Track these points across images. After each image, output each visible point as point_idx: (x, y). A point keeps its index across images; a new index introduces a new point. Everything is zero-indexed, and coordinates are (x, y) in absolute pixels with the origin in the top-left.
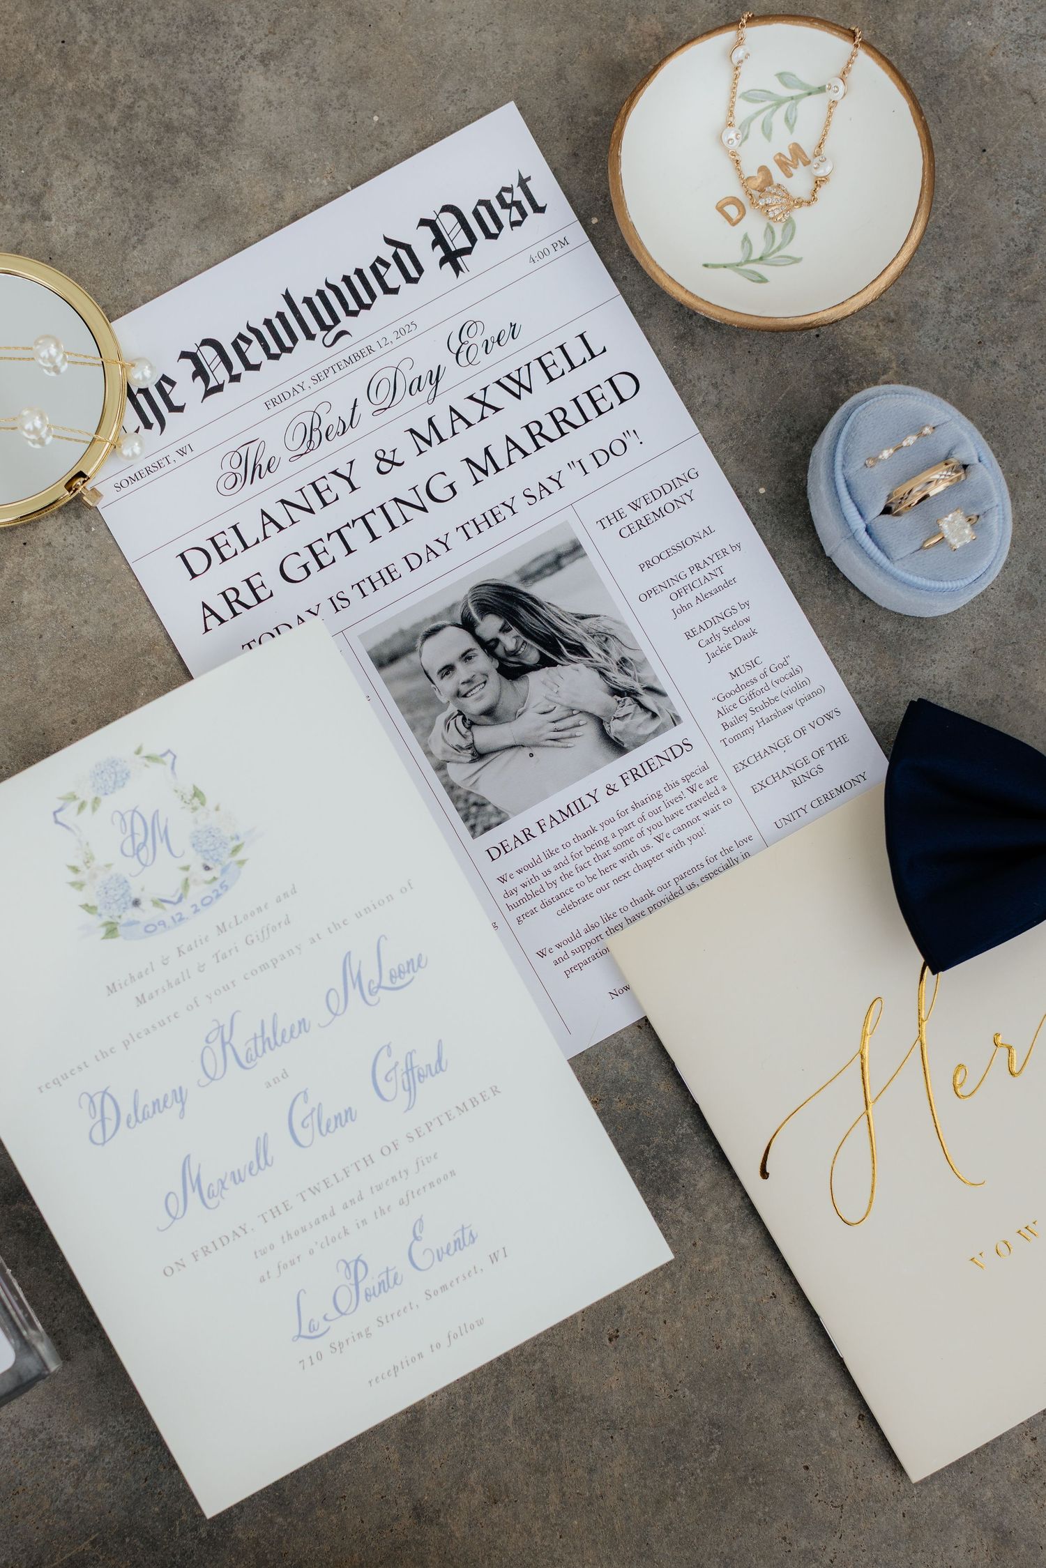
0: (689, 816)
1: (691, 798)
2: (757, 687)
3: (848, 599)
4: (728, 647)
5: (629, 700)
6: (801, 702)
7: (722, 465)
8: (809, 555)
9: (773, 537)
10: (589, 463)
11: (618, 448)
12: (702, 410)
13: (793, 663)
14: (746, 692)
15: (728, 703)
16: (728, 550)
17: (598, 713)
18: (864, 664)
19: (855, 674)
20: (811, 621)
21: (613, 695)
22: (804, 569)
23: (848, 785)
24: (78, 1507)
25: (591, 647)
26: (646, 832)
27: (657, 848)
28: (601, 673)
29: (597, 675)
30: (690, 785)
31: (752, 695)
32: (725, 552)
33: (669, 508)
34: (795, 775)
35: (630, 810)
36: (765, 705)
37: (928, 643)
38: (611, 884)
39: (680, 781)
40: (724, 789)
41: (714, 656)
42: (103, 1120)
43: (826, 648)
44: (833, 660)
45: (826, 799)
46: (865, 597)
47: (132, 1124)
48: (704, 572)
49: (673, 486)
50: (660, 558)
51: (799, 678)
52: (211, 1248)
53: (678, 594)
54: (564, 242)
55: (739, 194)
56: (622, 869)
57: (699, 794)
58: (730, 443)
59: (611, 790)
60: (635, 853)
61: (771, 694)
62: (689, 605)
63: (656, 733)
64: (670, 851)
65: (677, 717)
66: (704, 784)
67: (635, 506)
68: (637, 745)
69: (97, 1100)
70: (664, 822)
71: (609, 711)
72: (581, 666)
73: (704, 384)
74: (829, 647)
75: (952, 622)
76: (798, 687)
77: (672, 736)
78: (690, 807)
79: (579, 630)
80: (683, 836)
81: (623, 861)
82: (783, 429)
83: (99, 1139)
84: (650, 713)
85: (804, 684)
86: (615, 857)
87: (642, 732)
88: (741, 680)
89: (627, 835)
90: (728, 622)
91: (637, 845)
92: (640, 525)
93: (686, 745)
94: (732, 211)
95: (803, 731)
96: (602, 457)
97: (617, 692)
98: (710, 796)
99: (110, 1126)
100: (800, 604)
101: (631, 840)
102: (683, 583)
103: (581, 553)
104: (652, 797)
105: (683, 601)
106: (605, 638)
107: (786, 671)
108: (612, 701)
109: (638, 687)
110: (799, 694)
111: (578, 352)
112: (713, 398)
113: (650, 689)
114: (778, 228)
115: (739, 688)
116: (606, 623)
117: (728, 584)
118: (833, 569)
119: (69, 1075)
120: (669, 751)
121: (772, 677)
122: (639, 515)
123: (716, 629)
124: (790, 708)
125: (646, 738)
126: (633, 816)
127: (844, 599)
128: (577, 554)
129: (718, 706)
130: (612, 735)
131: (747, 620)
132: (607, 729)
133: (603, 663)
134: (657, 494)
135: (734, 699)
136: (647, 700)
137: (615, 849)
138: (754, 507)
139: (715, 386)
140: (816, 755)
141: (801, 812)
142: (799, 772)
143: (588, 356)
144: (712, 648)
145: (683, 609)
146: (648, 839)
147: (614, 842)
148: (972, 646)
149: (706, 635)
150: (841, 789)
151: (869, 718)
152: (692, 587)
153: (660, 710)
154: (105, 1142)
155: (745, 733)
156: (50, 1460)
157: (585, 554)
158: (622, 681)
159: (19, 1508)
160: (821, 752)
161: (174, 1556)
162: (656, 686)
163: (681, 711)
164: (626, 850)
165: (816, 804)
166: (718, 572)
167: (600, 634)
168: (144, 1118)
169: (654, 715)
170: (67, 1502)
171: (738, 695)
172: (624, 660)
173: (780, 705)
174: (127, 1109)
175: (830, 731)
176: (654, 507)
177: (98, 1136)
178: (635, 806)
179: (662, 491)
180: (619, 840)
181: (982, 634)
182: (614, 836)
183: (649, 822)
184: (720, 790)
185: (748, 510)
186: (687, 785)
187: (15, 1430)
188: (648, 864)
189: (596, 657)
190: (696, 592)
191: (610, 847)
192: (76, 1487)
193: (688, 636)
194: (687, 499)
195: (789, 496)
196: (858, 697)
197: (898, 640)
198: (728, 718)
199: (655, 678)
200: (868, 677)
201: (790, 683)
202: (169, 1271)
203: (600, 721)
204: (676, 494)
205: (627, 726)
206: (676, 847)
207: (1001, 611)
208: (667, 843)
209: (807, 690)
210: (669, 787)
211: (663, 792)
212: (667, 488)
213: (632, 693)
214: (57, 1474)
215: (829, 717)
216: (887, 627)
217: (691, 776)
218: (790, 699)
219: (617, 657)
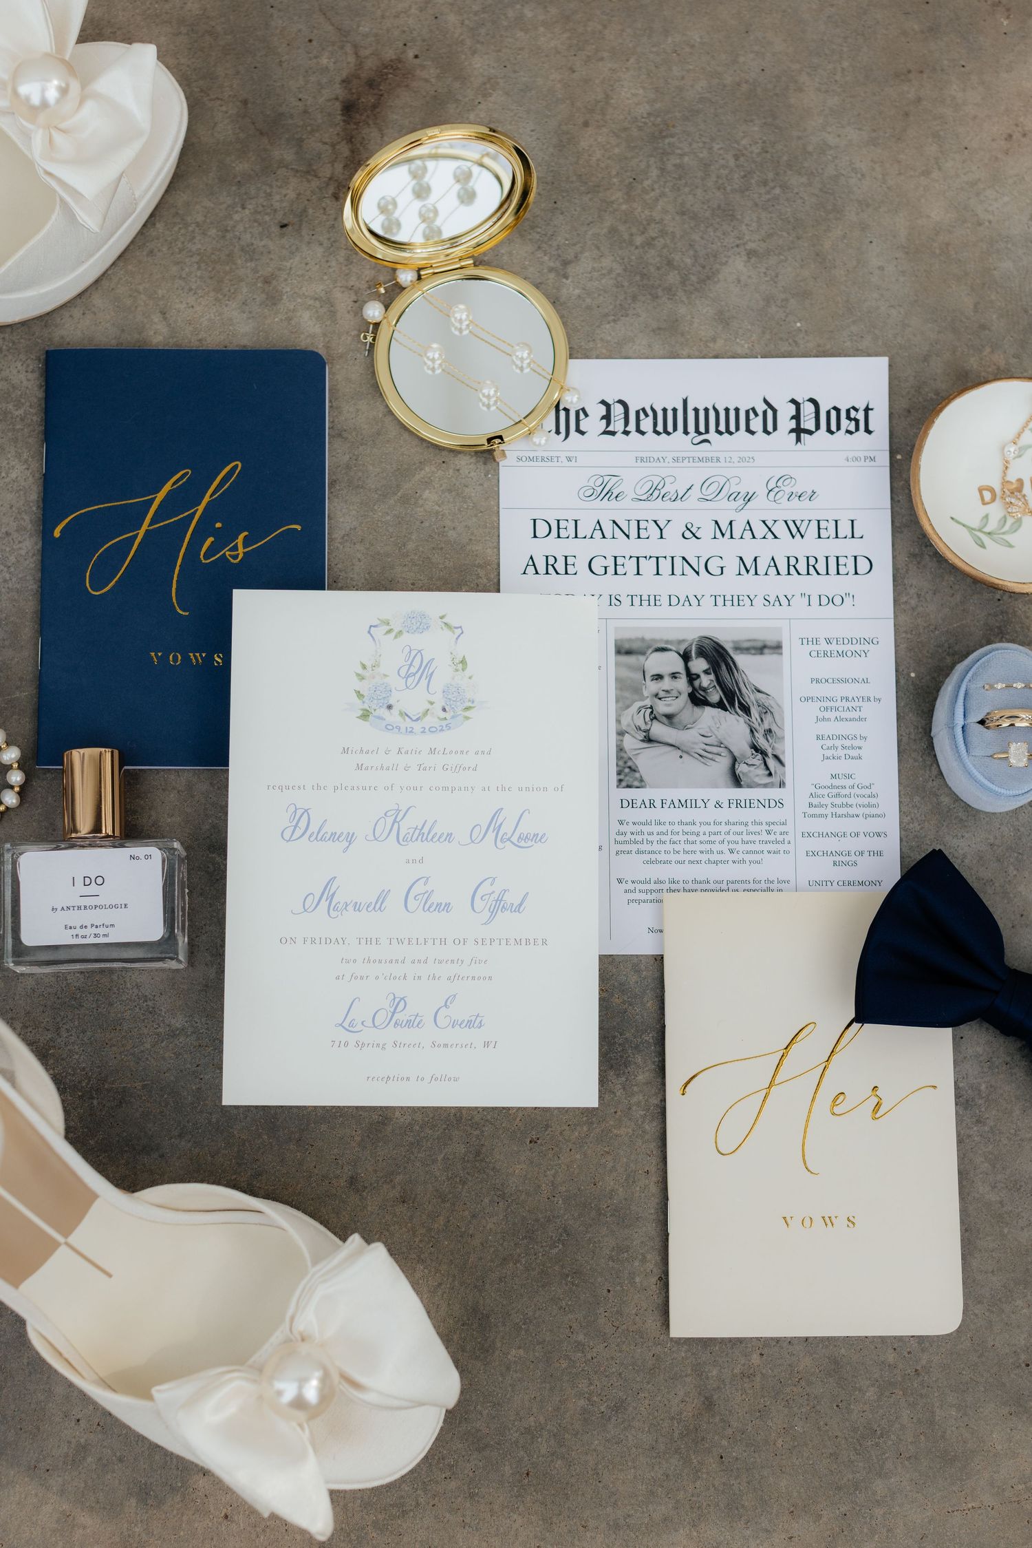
0: (757, 847)
1: (765, 837)
2: (843, 792)
3: (930, 770)
4: (839, 758)
5: (760, 756)
6: (866, 816)
7: (896, 646)
8: (920, 730)
9: (904, 706)
10: (815, 600)
11: (838, 600)
12: (903, 606)
13: (874, 790)
14: (835, 791)
15: (820, 792)
16: (872, 699)
17: (736, 754)
18: (918, 815)
19: (909, 818)
20: (899, 771)
21: (752, 748)
22: (912, 737)
23: (867, 883)
24: (147, 1059)
25: (754, 711)
26: (726, 842)
27: (727, 856)
28: (751, 731)
29: (748, 731)
30: (769, 829)
31: (838, 795)
32: (869, 699)
33: (849, 654)
34: (837, 858)
35: (723, 824)
36: (842, 806)
37: (966, 824)
38: (687, 862)
39: (764, 824)
40: (789, 843)
41: (828, 758)
42: (296, 826)
43: (900, 792)
44: (900, 802)
45: (849, 884)
46: (941, 774)
47: (312, 839)
48: (850, 704)
49: (859, 641)
50: (827, 681)
51: (873, 801)
52: (317, 941)
53: (826, 709)
54: (873, 459)
55: (997, 488)
56: (698, 857)
57: (772, 837)
58: (909, 636)
59: (718, 805)
60: (712, 852)
61: (850, 801)
62: (829, 720)
63: (765, 786)
64: (734, 862)
65: (784, 783)
66: (778, 834)
67: (829, 641)
68: (749, 786)
69: (299, 813)
70: (740, 842)
71: (744, 756)
72: (741, 720)
73: (912, 591)
74: (902, 793)
75: (988, 819)
76: (869, 806)
77: (774, 793)
78: (761, 842)
79: (752, 697)
80: (748, 857)
81: (702, 852)
82: (946, 645)
83: (287, 836)
84: (768, 772)
85: (874, 806)
86: (698, 847)
87: (757, 780)
88: (836, 782)
89: (713, 838)
90: (847, 743)
91: (716, 847)
92: (825, 654)
93: (780, 803)
94: (987, 495)
95: (857, 835)
96: (824, 601)
97: (755, 748)
98: (777, 842)
99: (298, 833)
100: (898, 756)
101: (714, 842)
102: (832, 704)
103: (780, 651)
104: (741, 823)
105: (827, 715)
106: (766, 711)
107: (868, 792)
108: (749, 751)
109: (770, 751)
110: (868, 811)
111: (845, 529)
112: (913, 602)
113: (776, 757)
114: (1010, 521)
115: (832, 787)
116: (772, 703)
117: (860, 719)
118: (931, 746)
119: (291, 788)
120: (767, 801)
121: (856, 791)
122: (828, 648)
123: (838, 743)
124: (857, 816)
125: (758, 785)
126: (724, 828)
127: (928, 768)
128: (777, 651)
129: (813, 790)
130: (737, 772)
131: (860, 748)
132: (736, 767)
133: (756, 725)
134: (846, 641)
135: (825, 792)
136: (772, 763)
137: (701, 842)
138: (902, 682)
139: (919, 596)
140: (857, 853)
141: (829, 883)
142: (841, 858)
143: (850, 535)
144: (829, 753)
145: (824, 719)
146: (725, 847)
147: (702, 838)
148: (992, 841)
149: (830, 743)
150: (862, 883)
151: (903, 850)
152: (837, 709)
153: (775, 772)
154: (289, 840)
155: (821, 816)
156: (146, 1021)
157: (781, 654)
158: (762, 742)
159: (111, 1040)
160: (862, 853)
161: (188, 1122)
162: (781, 757)
163: (788, 781)
164: (708, 847)
165: (841, 883)
166: (858, 709)
167: (764, 707)
168: (321, 839)
169: (770, 774)
170: (143, 1051)
171: (829, 790)
172: (770, 731)
173: (851, 811)
174: (314, 828)
175: (876, 843)
176: (841, 648)
177: (287, 835)
178: (727, 823)
179: (851, 641)
180: (706, 838)
181: (1003, 837)
182: (705, 834)
183: (731, 837)
184: (786, 842)
185: (897, 682)
186: (767, 828)
187: (135, 990)
188: (716, 863)
189: (754, 720)
190: (838, 714)
191: (698, 839)
192: (153, 1046)
193: (818, 738)
194: (863, 654)
195: (928, 687)
196: (903, 833)
197: (948, 812)
198: (815, 801)
199: (783, 752)
200: (916, 824)
201: (866, 801)
202: (284, 941)
203: (735, 760)
204: (858, 648)
205: (750, 771)
206: (739, 862)
207: (1022, 829)
208: (735, 857)
209: (873, 811)
210: (755, 823)
211: (750, 824)
212: (854, 641)
213: (764, 753)
214: (146, 1031)
215: (879, 835)
216: (946, 800)
217: (773, 823)
218: (860, 811)
219: (767, 727)
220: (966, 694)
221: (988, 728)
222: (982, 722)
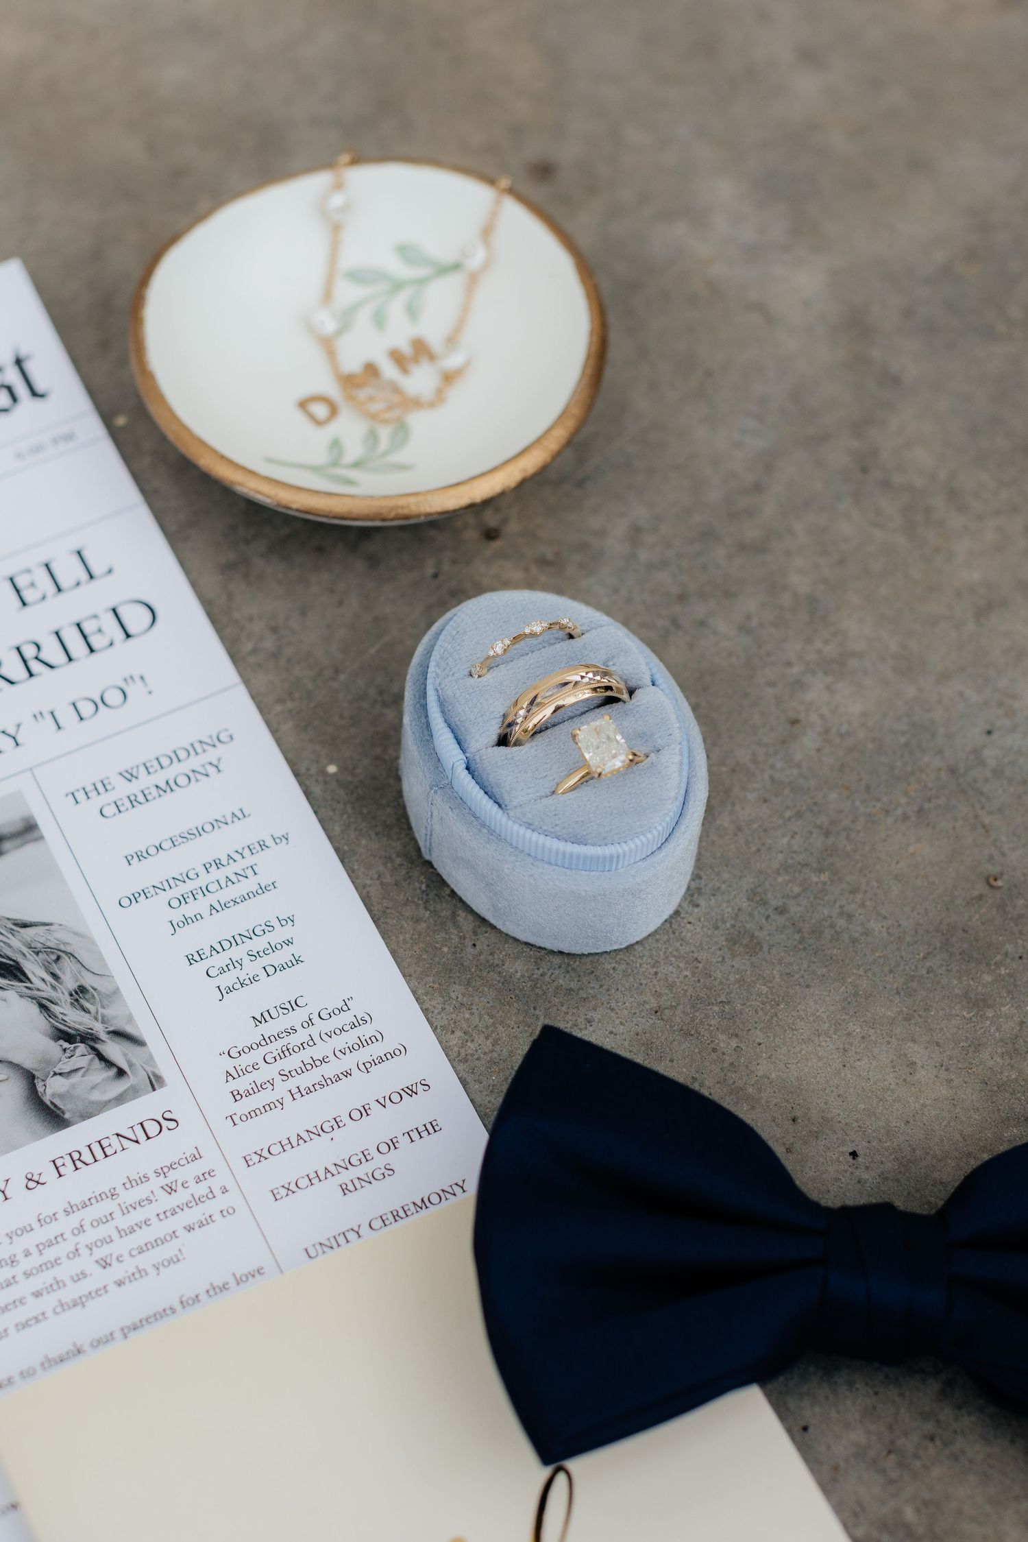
0: (159, 1229)
1: (166, 1202)
2: (294, 1040)
3: (457, 925)
4: (254, 979)
5: (82, 1048)
6: (366, 1067)
7: (274, 732)
8: (398, 861)
9: (342, 832)
10: (67, 716)
11: (114, 697)
12: (251, 660)
13: (357, 1009)
14: (275, 1047)
15: (245, 1061)
16: (269, 842)
17: (29, 1064)
18: (475, 1020)
19: (458, 1033)
20: (394, 953)
21: (57, 1039)
22: (388, 879)
23: (435, 1199)
25: (32, 967)
26: (84, 1251)
27: (100, 1277)
28: (43, 1007)
29: (35, 1009)
30: (168, 1181)
31: (286, 1052)
32: (263, 846)
33: (182, 781)
34: (345, 1177)
35: (61, 1215)
36: (305, 1068)
37: (583, 994)
38: (12, 1331)
39: (152, 1175)
40: (225, 1190)
41: (229, 990)
43: (414, 993)
44: (425, 1011)
45: (396, 1216)
46: (483, 921)
48: (229, 871)
49: (191, 750)
50: (159, 848)
51: (366, 1031)
53: (183, 900)
54: (69, 437)
55: (331, 389)
56: (34, 1307)
57: (182, 1196)
58: (289, 705)
59: (33, 1182)
60: (59, 1284)
61: (317, 1052)
62: (198, 917)
63: (120, 1100)
64: (120, 1283)
65: (159, 1078)
66: (192, 1183)
67: (130, 776)
68: (85, 1116)
70: (115, 1236)
71: (47, 1062)
72: (11, 995)
73: (258, 627)
74: (420, 991)
75: (623, 967)
76: (362, 1043)
77: (147, 1106)
78: (162, 1216)
79: (15, 942)
80: (145, 1261)
81: (37, 1294)
84: (114, 1071)
85: (372, 1040)
86: (24, 1288)
87: (96, 1096)
88: (269, 1029)
89: (50, 1254)
90: (258, 944)
91: (65, 1271)
92: (133, 802)
93: (168, 1121)
94: (320, 410)
95: (365, 1111)
96: (87, 708)
97: (65, 1036)
98: (198, 1201)
100: (378, 926)
101: (56, 1262)
102: (190, 885)
103: (35, 834)
104: (100, 1197)
105: (190, 909)
106: (55, 956)
107: (345, 1018)
108: (54, 1048)
109: (99, 1029)
110: (364, 1055)
111: (69, 571)
112: (269, 644)
113: (119, 1034)
114: (385, 433)
115: (267, 1040)
116: (63, 935)
117: (263, 889)
118: (437, 883)
120: (138, 1129)
121: (320, 1026)
122: (134, 788)
123: (237, 953)
124: (347, 1074)
125: (104, 1106)
126: (66, 1224)
127: (450, 924)
128: (30, 836)
129: (229, 1064)
130: (47, 1099)
131: (289, 942)
132: (40, 1089)
133: (48, 992)
134: (165, 762)
135: (256, 1056)
136: (113, 1049)
137: (28, 1275)
138: (317, 790)
139: (274, 630)
140: (384, 1148)
141: (351, 1236)
142: (354, 1173)
143: (85, 576)
144: (228, 980)
145: (186, 921)
146: (86, 1262)
147: (26, 1264)
148: (653, 1003)
149: (221, 960)
150: (424, 1204)
151: (478, 1100)
152: (206, 891)
153: (131, 1065)
155: (268, 1107)
157: (41, 838)
158: (75, 1019)
160: (393, 1144)
162: (129, 1029)
163: (165, 1067)
164: (47, 1277)
165: (377, 1224)
166: (249, 873)
167: (48, 950)
169: (121, 1073)
171: (262, 1051)
172: (82, 990)
173: (330, 1070)
175: (413, 1112)
176: (160, 778)
178: (70, 1210)
179: (175, 757)
180: (35, 1260)
181: (671, 986)
182: (27, 1254)
183: (91, 1235)
184: (217, 1192)
185: (308, 794)
186: (162, 1181)
188: (79, 1303)
189: (37, 983)
190: (211, 899)
191: (18, 1271)
193: (191, 960)
194: (211, 770)
195: (374, 778)
196: (461, 1067)
197: (534, 987)
198: (242, 1084)
199: (130, 1019)
200: (480, 1039)
201: (351, 1037)
203: (30, 1078)
204: (195, 762)
205: (73, 1086)
206: (132, 1277)
207: (703, 956)
208: (117, 1271)
209: (377, 1050)
210: (130, 1183)
211: (120, 1190)
212: (182, 755)
213: (88, 1038)
215: (411, 1092)
216: (518, 968)
217: (171, 1167)
218: (349, 1062)
219: (71, 985)
220: (442, 704)
221: (518, 743)
222: (503, 741)
